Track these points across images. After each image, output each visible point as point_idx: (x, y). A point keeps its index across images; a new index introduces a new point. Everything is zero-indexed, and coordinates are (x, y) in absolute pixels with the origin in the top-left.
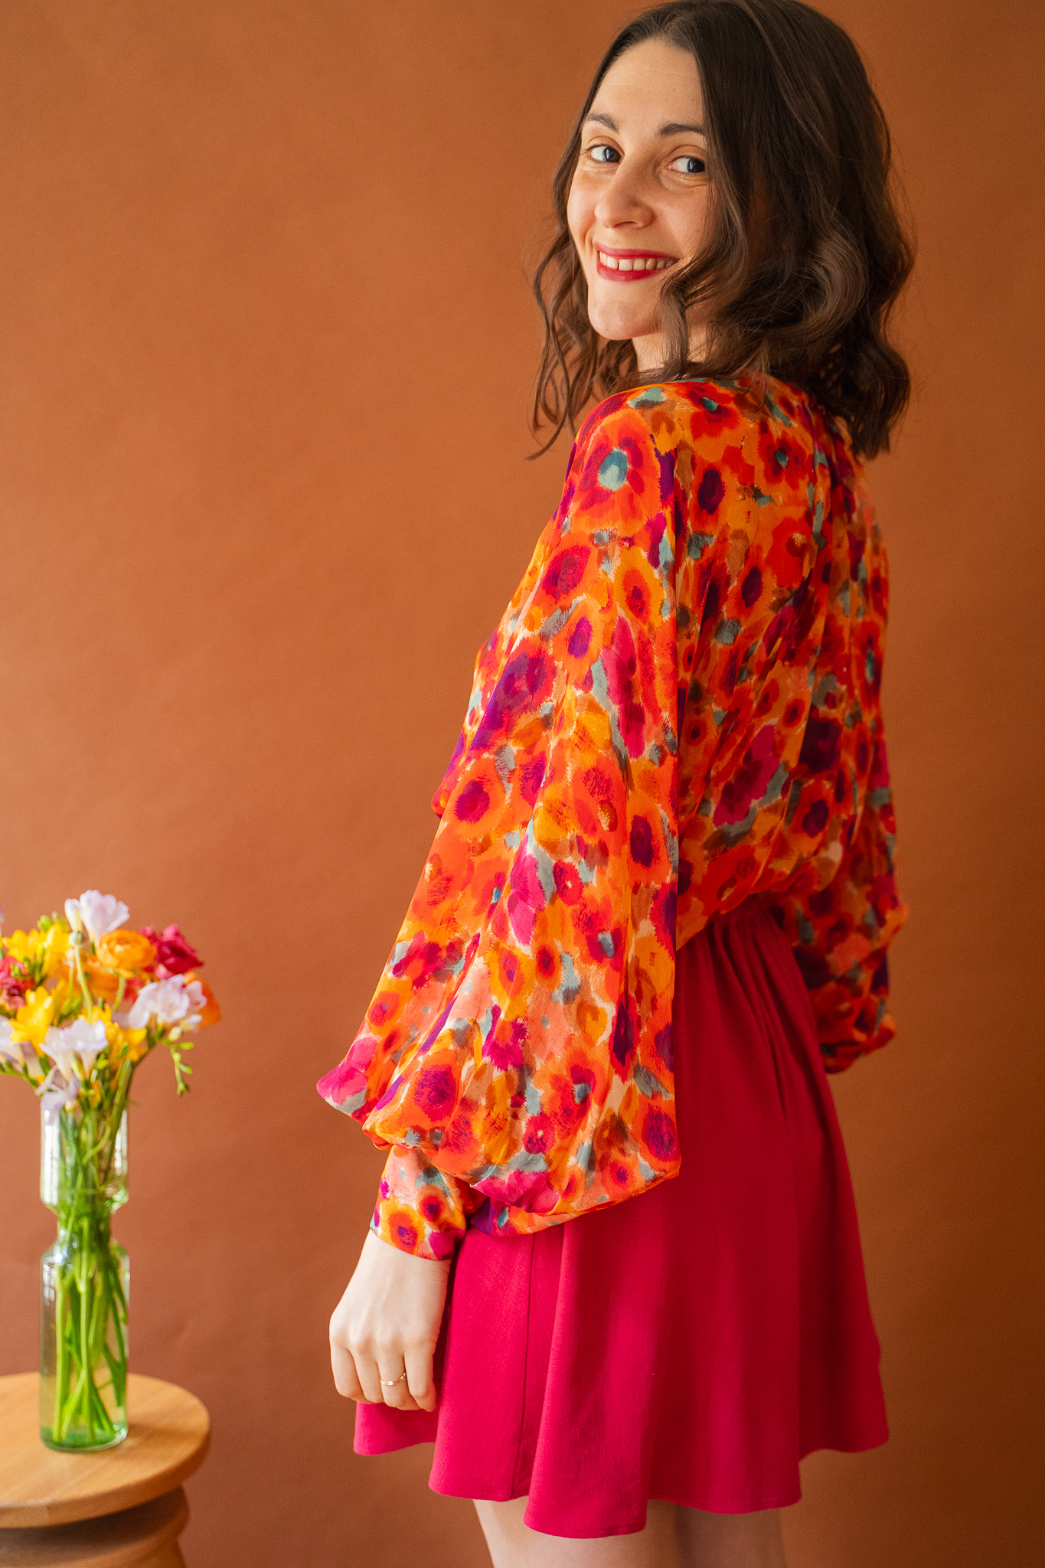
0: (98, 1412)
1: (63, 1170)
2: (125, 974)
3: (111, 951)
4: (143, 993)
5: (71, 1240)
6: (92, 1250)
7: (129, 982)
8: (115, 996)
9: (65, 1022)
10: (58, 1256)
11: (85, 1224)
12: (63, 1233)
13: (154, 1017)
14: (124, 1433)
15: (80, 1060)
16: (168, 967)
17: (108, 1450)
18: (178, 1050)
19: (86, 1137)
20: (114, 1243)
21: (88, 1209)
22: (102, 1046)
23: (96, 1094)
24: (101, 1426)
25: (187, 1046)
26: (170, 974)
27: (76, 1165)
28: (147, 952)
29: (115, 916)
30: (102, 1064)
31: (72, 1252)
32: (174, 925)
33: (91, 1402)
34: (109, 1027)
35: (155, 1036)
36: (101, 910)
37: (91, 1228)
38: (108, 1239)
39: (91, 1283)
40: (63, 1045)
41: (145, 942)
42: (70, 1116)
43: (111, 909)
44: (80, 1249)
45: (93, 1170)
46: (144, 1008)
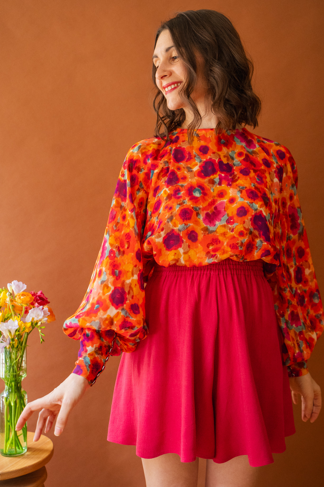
0: (17, 443)
1: (6, 367)
2: (24, 306)
3: (20, 298)
4: (30, 311)
5: (9, 389)
6: (15, 392)
7: (26, 308)
8: (22, 313)
9: (6, 321)
10: (5, 394)
11: (13, 383)
12: (6, 387)
13: (33, 319)
14: (26, 450)
15: (10, 332)
16: (38, 303)
17: (21, 456)
18: (41, 329)
19: (13, 356)
20: (22, 390)
21: (14, 379)
22: (17, 327)
23: (16, 343)
24: (19, 449)
25: (43, 327)
26: (39, 305)
27: (10, 366)
28: (31, 298)
29: (23, 288)
30: (17, 333)
31: (9, 393)
32: (41, 291)
33: (15, 441)
34: (19, 322)
35: (34, 325)
36: (18, 286)
37: (15, 385)
38: (21, 389)
39: (15, 403)
40: (5, 328)
41: (31, 295)
42: (8, 350)
43: (21, 286)
44: (12, 392)
45: (15, 367)
46: (30, 316)
